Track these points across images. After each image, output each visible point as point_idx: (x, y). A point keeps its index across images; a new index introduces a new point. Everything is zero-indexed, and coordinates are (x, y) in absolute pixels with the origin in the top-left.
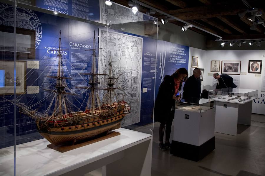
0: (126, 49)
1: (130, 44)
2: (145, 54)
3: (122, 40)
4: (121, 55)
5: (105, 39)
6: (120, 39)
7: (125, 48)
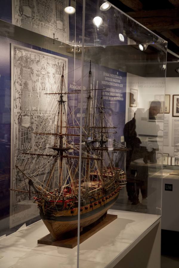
0: (47, 79)
1: (51, 70)
2: (70, 86)
3: (42, 64)
4: (41, 89)
5: (19, 62)
6: (39, 61)
7: (46, 76)
